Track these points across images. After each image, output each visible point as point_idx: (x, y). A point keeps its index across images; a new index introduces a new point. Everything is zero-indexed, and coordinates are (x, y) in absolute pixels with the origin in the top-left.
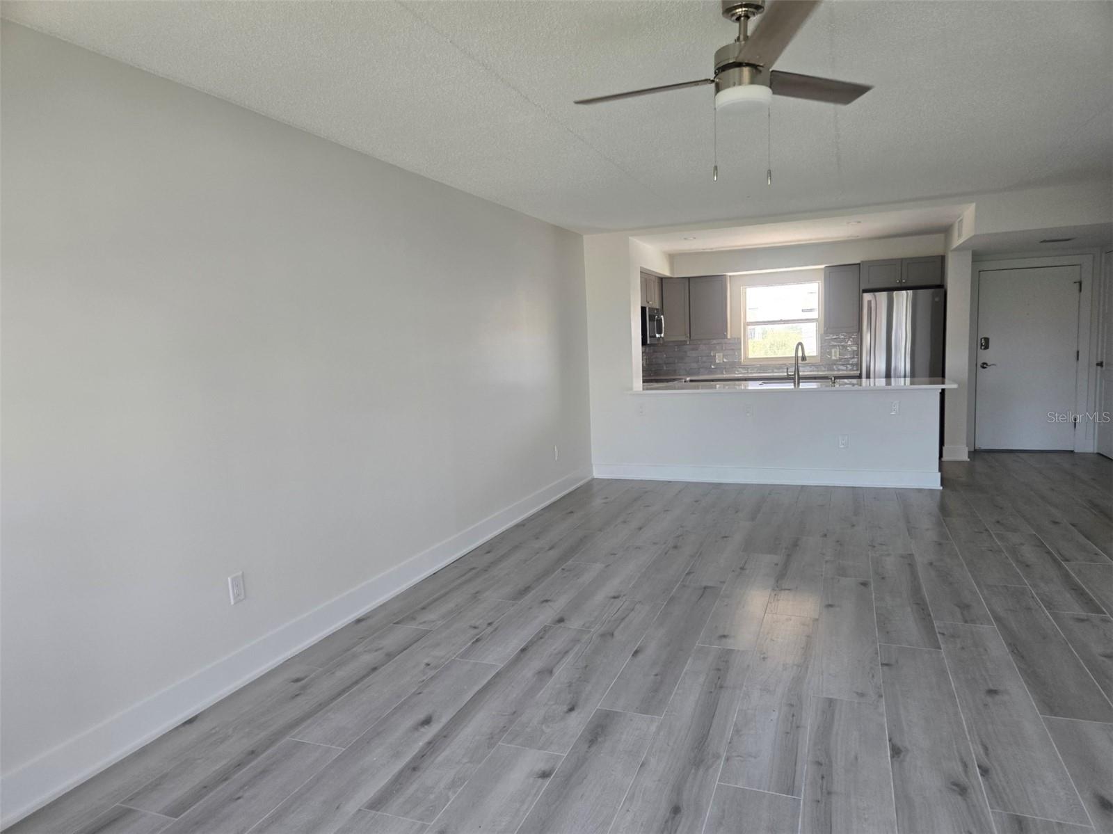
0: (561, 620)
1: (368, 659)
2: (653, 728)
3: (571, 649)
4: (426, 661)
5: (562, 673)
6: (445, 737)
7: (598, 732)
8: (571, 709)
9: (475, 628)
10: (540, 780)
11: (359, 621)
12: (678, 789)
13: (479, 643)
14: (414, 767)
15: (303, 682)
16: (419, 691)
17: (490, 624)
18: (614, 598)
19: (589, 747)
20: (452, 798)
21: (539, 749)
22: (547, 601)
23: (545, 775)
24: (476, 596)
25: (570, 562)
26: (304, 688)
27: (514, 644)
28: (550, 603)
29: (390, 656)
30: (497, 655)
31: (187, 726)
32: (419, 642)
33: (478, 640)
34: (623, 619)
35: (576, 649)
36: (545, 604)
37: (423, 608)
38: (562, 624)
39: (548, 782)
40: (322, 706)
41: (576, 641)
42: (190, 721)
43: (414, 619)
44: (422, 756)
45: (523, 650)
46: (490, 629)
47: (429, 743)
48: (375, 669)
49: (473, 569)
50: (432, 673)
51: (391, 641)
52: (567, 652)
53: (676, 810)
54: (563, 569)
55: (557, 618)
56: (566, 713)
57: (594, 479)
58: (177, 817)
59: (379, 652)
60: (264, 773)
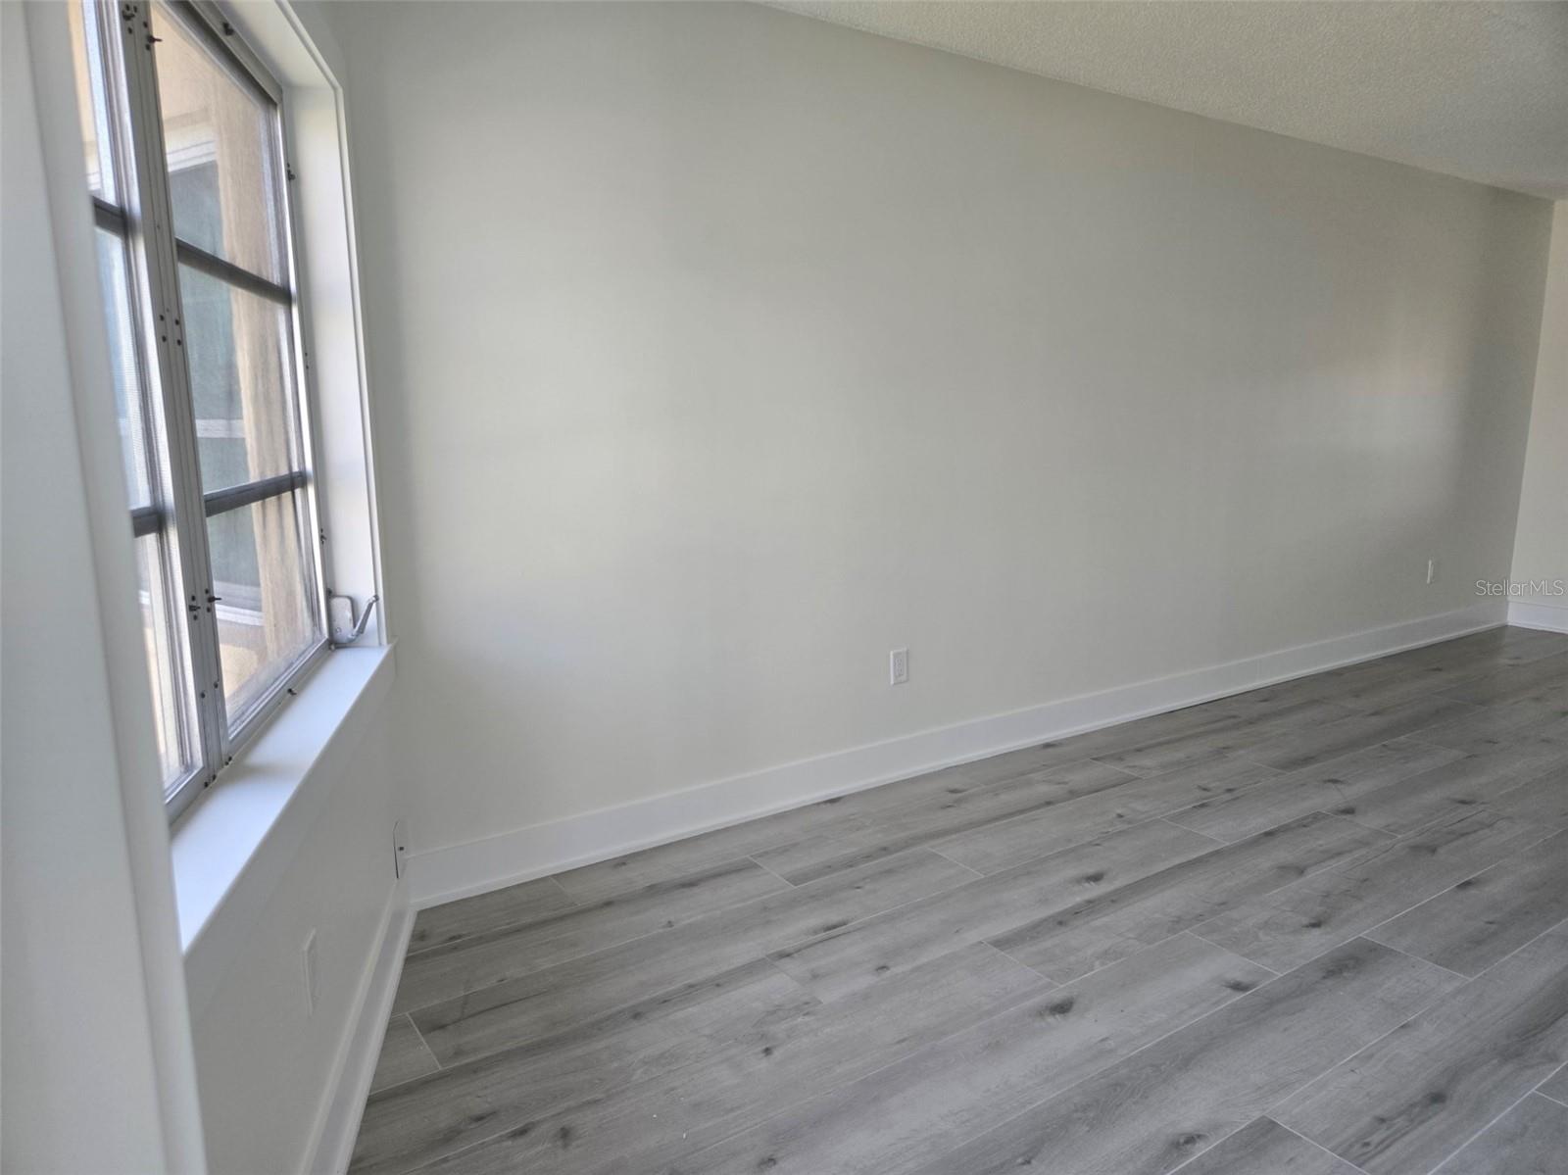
0: (1349, 811)
1: (1043, 790)
2: (1449, 988)
3: (1350, 851)
4: (1119, 811)
5: (1319, 878)
6: (1113, 901)
7: (1346, 965)
8: (1316, 925)
9: (1205, 789)
10: (1229, 991)
11: (1047, 746)
12: (1455, 1074)
13: (1203, 810)
14: (1061, 921)
15: (959, 795)
16: (1098, 842)
17: (1229, 790)
18: (1463, 802)
19: (1324, 978)
20: (1098, 968)
21: (1243, 956)
22: (1335, 781)
23: (1238, 987)
24: (1221, 752)
25: (1402, 738)
26: (959, 801)
27: (1258, 822)
28: (1339, 786)
29: (1073, 794)
30: (1220, 831)
31: (829, 805)
32: (1117, 789)
33: (1202, 806)
34: (1463, 835)
35: (1357, 854)
36: (1330, 784)
37: (1139, 750)
38: (1348, 817)
39: (1239, 996)
40: (973, 825)
41: (1363, 843)
42: (832, 801)
43: (1121, 759)
44: (1076, 912)
45: (1269, 834)
46: (1228, 796)
47: (1089, 902)
48: (1049, 803)
49: (1234, 717)
50: (1120, 827)
51: (1078, 778)
52: (1339, 854)
53: (1437, 1098)
54: (1384, 745)
55: (1342, 807)
56: (1307, 926)
57: (1505, 627)
58: (796, 885)
59: (1062, 786)
60: (890, 872)
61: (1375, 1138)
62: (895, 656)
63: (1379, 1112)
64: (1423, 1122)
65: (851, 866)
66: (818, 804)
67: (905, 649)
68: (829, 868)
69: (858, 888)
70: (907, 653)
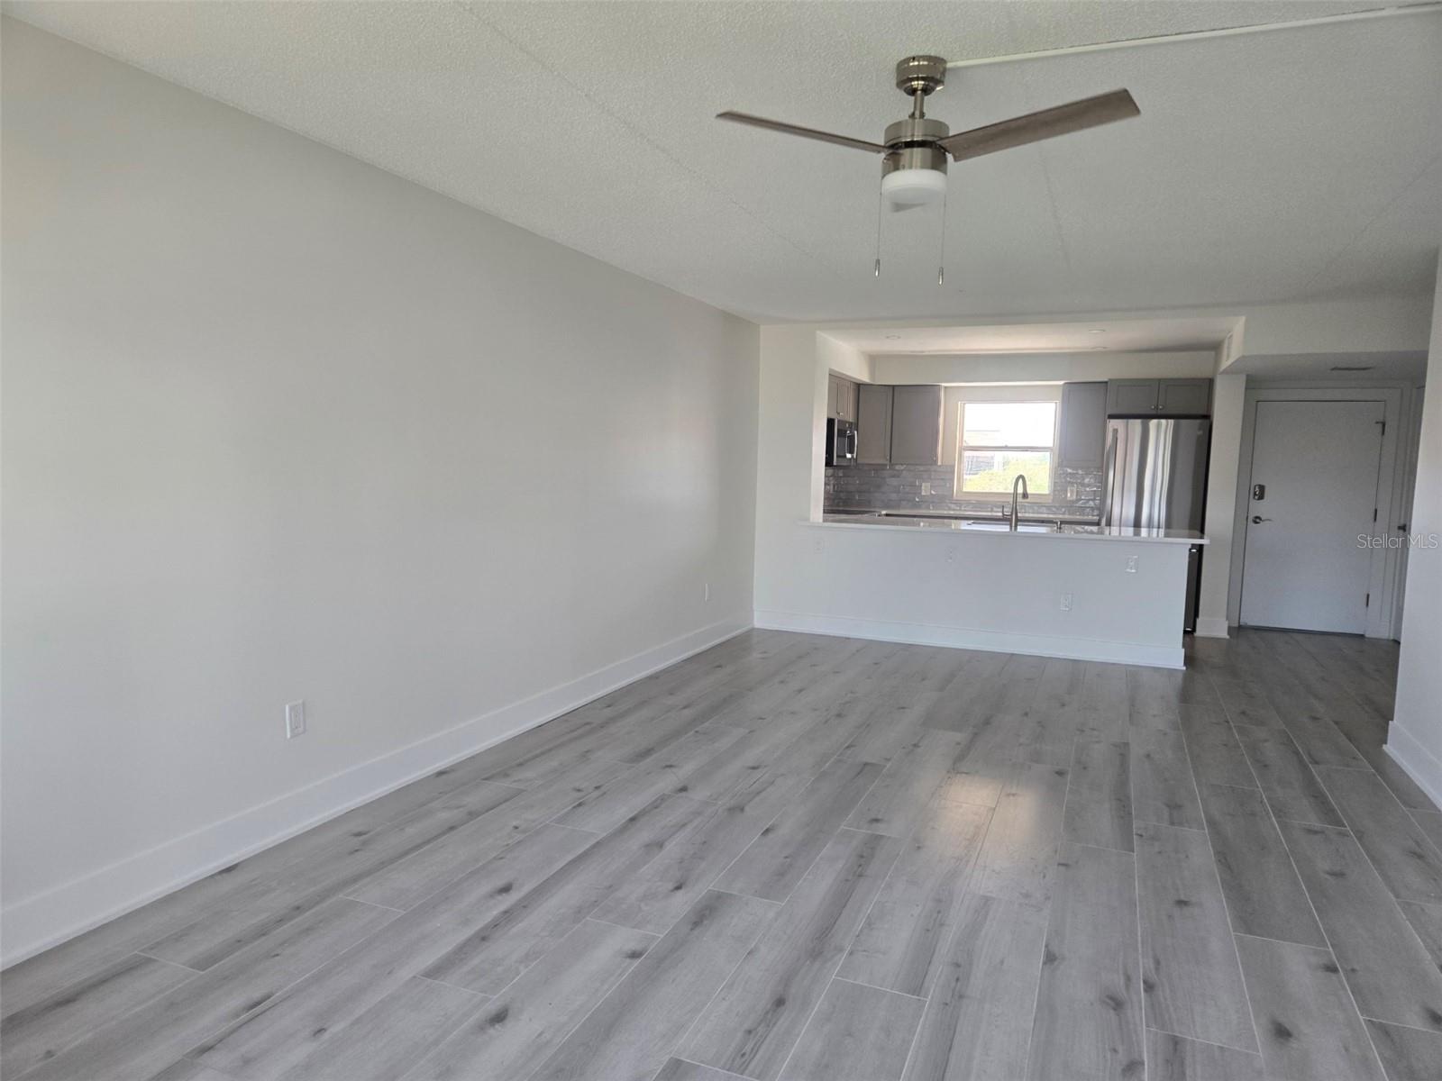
0: (684, 789)
1: (444, 816)
2: (771, 915)
3: (691, 821)
4: (514, 823)
5: (673, 848)
6: (524, 907)
7: (704, 915)
8: (678, 888)
9: (579, 790)
10: (628, 960)
11: (441, 773)
12: (787, 980)
13: (581, 809)
14: (483, 937)
15: (364, 837)
16: (500, 856)
17: (597, 788)
18: (754, 768)
19: (692, 929)
20: (523, 971)
21: (634, 927)
22: (671, 766)
23: (634, 955)
24: (585, 756)
25: (707, 724)
26: (364, 843)
27: (622, 812)
28: (674, 770)
29: (472, 815)
30: (597, 824)
31: (224, 875)
32: (508, 803)
33: (580, 805)
34: (759, 793)
35: (696, 822)
36: (667, 769)
37: (521, 765)
38: (684, 794)
39: (637, 962)
40: (383, 865)
41: (698, 813)
42: (229, 870)
43: (506, 775)
44: (495, 925)
45: (633, 819)
46: (597, 793)
47: (506, 912)
48: (452, 828)
49: (588, 724)
50: (519, 837)
51: (473, 800)
52: (684, 825)
53: (780, 1002)
54: (697, 732)
55: (680, 786)
56: (672, 891)
57: (753, 629)
58: (203, 970)
59: (461, 809)
60: (308, 930)
61: (748, 1049)
62: (292, 709)
63: (746, 1026)
64: (775, 1024)
65: (264, 935)
66: (212, 876)
67: (300, 701)
68: (239, 942)
69: (277, 955)
70: (304, 704)
